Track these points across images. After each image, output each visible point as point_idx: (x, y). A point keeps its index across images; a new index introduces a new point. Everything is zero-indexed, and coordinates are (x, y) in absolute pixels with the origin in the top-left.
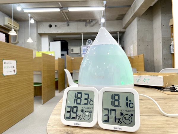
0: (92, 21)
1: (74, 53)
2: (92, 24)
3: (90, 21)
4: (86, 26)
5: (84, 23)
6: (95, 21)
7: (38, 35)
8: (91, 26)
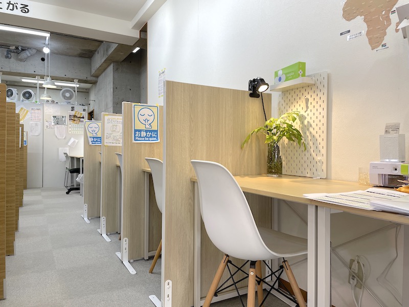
0: (23, 50)
2: (24, 55)
3: (17, 48)
4: (7, 57)
6: (30, 51)
8: (21, 60)
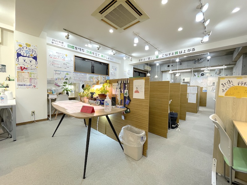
0: (200, 59)
1: (185, 81)
2: (201, 61)
3: (198, 59)
4: (194, 63)
5: (194, 61)
6: (203, 59)
7: (161, 72)
8: (200, 63)
